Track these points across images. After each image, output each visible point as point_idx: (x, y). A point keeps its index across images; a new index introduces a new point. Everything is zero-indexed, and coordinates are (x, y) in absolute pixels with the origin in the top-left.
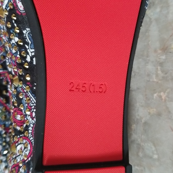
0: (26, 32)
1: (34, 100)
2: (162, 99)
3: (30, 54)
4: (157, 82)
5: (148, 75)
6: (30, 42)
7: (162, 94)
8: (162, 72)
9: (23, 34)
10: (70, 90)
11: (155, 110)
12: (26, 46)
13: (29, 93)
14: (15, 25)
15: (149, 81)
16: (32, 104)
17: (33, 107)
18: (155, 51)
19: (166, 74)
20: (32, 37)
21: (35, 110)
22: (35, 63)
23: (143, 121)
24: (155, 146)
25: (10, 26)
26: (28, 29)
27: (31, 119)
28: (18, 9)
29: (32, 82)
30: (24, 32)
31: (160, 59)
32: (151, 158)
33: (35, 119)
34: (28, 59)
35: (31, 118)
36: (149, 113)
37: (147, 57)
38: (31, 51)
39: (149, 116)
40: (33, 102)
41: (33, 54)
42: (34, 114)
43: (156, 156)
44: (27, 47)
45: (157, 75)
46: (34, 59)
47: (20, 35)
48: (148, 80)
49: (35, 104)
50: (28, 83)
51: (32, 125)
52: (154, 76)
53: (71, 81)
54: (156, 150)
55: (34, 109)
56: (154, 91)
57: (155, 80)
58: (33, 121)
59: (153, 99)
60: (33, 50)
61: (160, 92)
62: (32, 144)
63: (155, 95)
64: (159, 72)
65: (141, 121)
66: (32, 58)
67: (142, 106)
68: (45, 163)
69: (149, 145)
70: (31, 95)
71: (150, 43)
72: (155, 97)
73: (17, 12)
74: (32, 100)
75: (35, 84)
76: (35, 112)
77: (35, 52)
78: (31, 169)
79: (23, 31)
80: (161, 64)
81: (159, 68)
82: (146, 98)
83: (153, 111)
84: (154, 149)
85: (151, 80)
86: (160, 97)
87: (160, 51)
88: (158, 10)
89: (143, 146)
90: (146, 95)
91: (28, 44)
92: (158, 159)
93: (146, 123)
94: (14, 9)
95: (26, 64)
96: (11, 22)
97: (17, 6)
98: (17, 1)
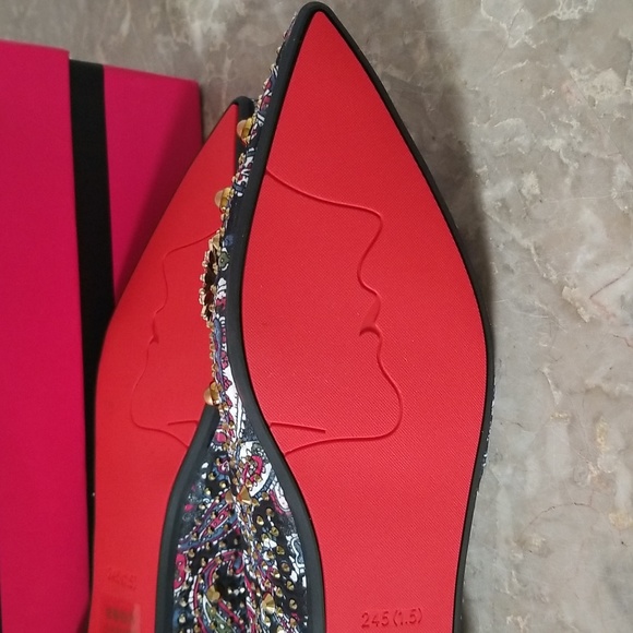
0: (292, 539)
2: (520, 629)
3: (297, 570)
4: (512, 597)
5: (497, 581)
6: (297, 554)
7: (519, 619)
8: (519, 581)
9: (287, 541)
10: (363, 626)
12: (291, 558)
14: (272, 524)
15: (498, 591)
19: (525, 586)
20: (302, 547)
22: (305, 585)
25: (262, 523)
26: (294, 535)
28: (279, 506)
29: (300, 613)
30: (288, 538)
31: (514, 557)
34: (294, 577)
38: (299, 567)
41: (302, 571)
44: (293, 560)
45: (511, 585)
46: (304, 579)
47: (281, 540)
48: (497, 588)
50: (293, 615)
52: (506, 585)
53: (365, 612)
56: (507, 612)
57: (508, 592)
59: (505, 624)
60: (303, 566)
61: (516, 615)
63: (509, 619)
64: (515, 580)
66: (300, 577)
71: (497, 523)
72: (508, 623)
73: (277, 508)
75: (307, 618)
77: (306, 568)
80: (517, 568)
81: (514, 572)
82: (494, 620)
85: (502, 590)
86: (517, 624)
87: (514, 544)
88: (509, 471)
90: (494, 615)
91: (294, 557)
94: (271, 503)
95: (289, 583)
96: (265, 518)
97: (277, 501)
98: (278, 495)
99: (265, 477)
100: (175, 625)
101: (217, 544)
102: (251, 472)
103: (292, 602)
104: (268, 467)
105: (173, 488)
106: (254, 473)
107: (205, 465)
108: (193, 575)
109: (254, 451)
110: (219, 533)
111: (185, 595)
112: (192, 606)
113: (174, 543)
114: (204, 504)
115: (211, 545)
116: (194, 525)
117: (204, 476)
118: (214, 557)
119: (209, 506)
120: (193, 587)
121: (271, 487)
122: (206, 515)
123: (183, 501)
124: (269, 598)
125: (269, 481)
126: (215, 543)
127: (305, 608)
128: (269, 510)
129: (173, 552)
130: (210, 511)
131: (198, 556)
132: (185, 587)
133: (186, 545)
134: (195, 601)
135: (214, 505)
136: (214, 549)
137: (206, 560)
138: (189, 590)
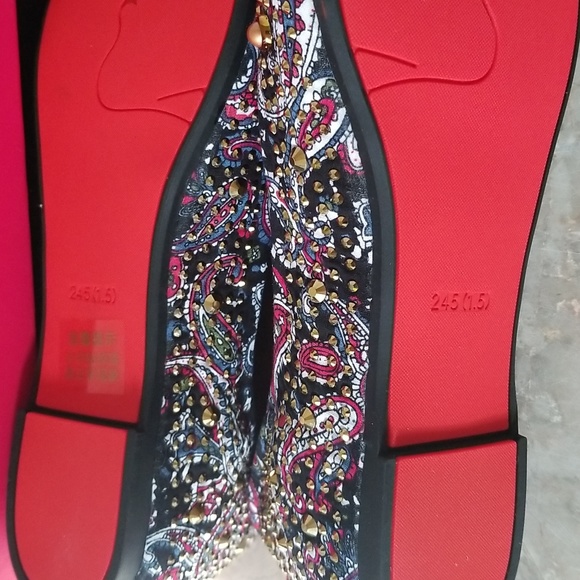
0: (360, 205)
1: (365, 329)
2: (574, 313)
3: (362, 244)
4: (565, 281)
5: (546, 265)
6: (365, 224)
7: (574, 302)
8: (577, 261)
9: (354, 209)
10: (433, 309)
11: (558, 332)
12: (356, 229)
13: (355, 316)
14: (335, 189)
15: (548, 276)
16: (361, 336)
17: (363, 343)
18: (563, 220)
20: (372, 215)
21: (366, 348)
22: (370, 261)
23: (532, 353)
24: (556, 400)
25: (321, 190)
26: (364, 200)
27: (357, 365)
28: (349, 162)
29: (361, 295)
30: (356, 205)
31: (571, 235)
32: (547, 421)
33: (367, 365)
34: (357, 253)
35: (357, 362)
36: (546, 338)
37: (545, 230)
38: (365, 240)
39: (546, 344)
40: (364, 334)
41: (369, 245)
42: (364, 356)
43: (557, 419)
44: (358, 232)
45: (565, 267)
46: (370, 254)
47: (345, 208)
48: (545, 274)
49: (367, 338)
50: (353, 298)
51: (359, 376)
52: (558, 268)
53: (435, 292)
54: (559, 407)
55: (364, 346)
56: (558, 296)
57: (561, 276)
58: (362, 368)
59: (555, 311)
60: (371, 238)
61: (571, 299)
62: (361, 410)
63: (560, 304)
64: (570, 261)
65: (528, 354)
66: (365, 252)
67: (530, 325)
68: (393, 443)
69: (543, 397)
70: (358, 320)
71: (551, 202)
72: (558, 309)
73: (346, 168)
74: (360, 328)
75: (370, 300)
76: (367, 352)
77: (373, 241)
78: (362, 455)
79: (354, 203)
80: (574, 247)
81: (569, 252)
82: (540, 309)
83: (554, 334)
84: (553, 405)
85: (551, 275)
86: (571, 308)
87: (572, 222)
89: (530, 400)
90: (539, 303)
91: (360, 226)
92: (563, 424)
93: (537, 357)
94: (338, 161)
95: (350, 261)
96: (325, 183)
97: (347, 157)
98: (350, 149)
99: (335, 126)
100: (169, 339)
101: (217, 246)
102: (315, 123)
103: (352, 283)
104: (342, 112)
105: (170, 175)
106: (319, 124)
107: (210, 147)
108: (188, 281)
109: (325, 91)
110: (220, 233)
111: (180, 304)
112: (187, 318)
113: (169, 243)
114: (205, 196)
115: (209, 246)
116: (191, 221)
117: (207, 161)
118: (213, 262)
119: (209, 199)
120: (189, 296)
121: (342, 140)
122: (206, 211)
123: (181, 192)
124: (318, 284)
125: (340, 132)
126: (214, 245)
127: (369, 289)
128: (333, 172)
129: (167, 254)
130: (212, 205)
131: (196, 259)
132: (180, 297)
133: (181, 247)
134: (192, 312)
135: (216, 198)
136: (214, 252)
137: (204, 265)
138: (185, 299)
